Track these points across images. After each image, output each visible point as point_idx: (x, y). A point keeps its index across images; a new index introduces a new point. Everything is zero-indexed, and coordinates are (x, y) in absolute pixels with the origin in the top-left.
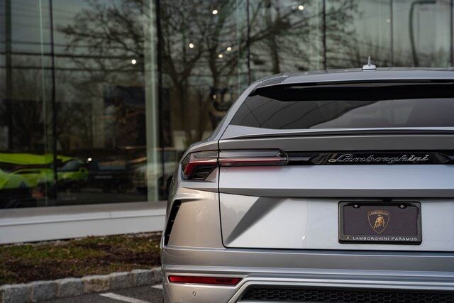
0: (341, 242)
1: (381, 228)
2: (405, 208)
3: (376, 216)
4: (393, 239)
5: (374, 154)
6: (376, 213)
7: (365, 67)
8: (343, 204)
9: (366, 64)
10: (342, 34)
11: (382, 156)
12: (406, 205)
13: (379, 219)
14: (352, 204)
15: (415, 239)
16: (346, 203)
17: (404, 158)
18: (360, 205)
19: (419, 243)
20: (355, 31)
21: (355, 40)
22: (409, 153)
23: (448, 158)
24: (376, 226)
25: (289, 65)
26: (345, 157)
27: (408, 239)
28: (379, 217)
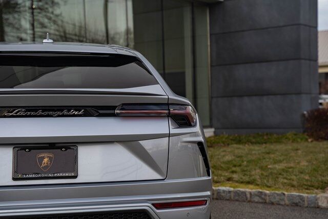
0: (14, 179)
1: (47, 167)
2: (66, 150)
3: (43, 158)
4: (55, 175)
5: (42, 109)
6: (43, 155)
7: (45, 41)
8: (17, 149)
9: (45, 38)
10: (52, 15)
11: (50, 110)
12: (67, 148)
13: (46, 160)
14: (24, 149)
15: (73, 174)
16: (19, 149)
17: (65, 112)
18: (30, 149)
19: (75, 177)
20: (61, 14)
21: (62, 21)
22: (69, 108)
23: (98, 112)
24: (43, 165)
25: (13, 36)
26: (18, 112)
27: (67, 175)
28: (46, 158)
